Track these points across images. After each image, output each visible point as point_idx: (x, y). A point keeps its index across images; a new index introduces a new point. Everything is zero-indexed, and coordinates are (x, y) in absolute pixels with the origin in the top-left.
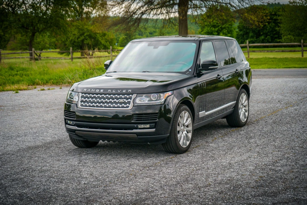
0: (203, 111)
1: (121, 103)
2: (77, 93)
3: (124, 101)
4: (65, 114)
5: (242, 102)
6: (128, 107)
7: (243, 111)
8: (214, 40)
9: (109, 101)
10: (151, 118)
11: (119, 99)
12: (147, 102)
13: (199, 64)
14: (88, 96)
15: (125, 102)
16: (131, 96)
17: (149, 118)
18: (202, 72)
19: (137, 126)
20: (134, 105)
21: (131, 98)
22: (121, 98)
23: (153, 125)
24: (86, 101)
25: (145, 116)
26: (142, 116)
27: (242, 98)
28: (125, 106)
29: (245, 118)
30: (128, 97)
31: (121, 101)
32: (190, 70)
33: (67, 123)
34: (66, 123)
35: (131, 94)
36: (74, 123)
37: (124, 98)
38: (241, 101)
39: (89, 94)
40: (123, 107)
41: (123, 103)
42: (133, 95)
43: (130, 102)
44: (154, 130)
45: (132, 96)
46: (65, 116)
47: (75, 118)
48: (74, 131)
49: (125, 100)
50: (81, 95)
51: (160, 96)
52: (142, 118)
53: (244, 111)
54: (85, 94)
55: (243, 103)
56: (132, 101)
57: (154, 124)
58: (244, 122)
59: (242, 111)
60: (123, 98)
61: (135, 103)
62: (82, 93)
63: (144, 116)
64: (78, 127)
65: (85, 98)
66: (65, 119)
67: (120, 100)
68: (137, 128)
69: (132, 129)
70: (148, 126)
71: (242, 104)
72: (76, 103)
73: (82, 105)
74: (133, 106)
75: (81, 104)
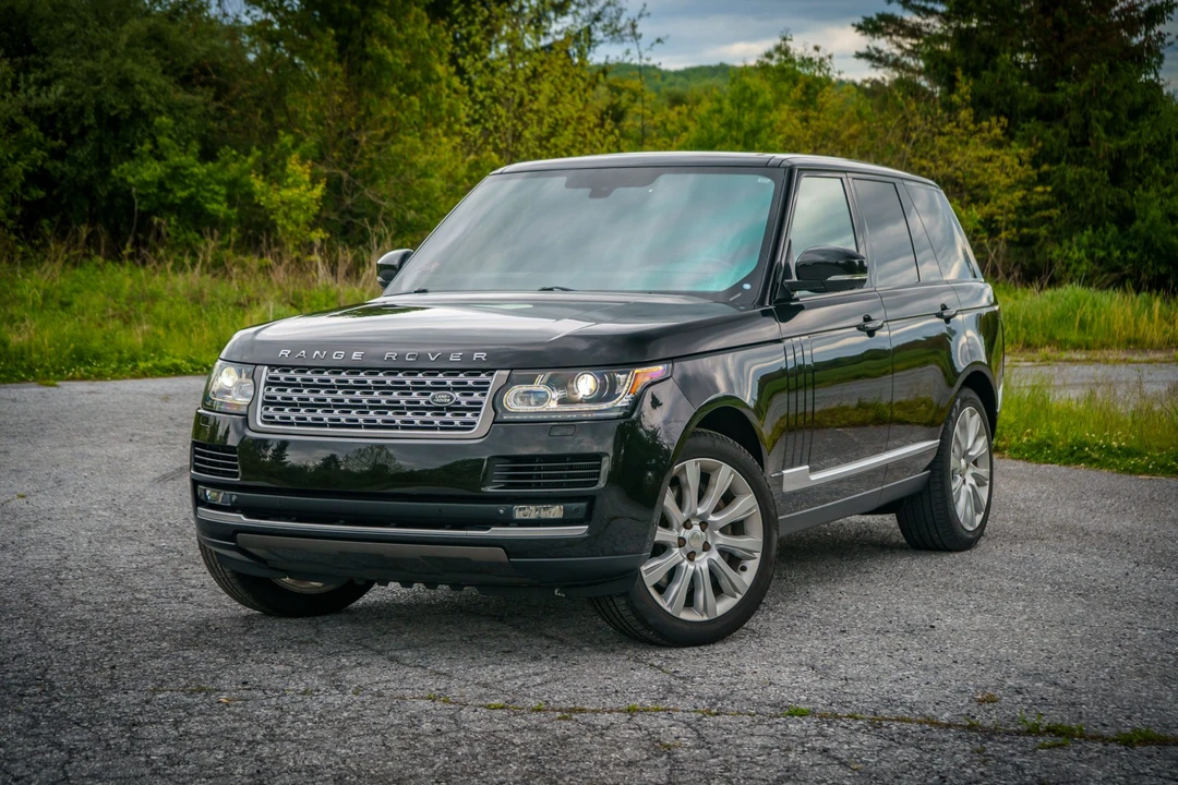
0: (800, 465)
1: (439, 410)
2: (250, 368)
3: (452, 398)
4: (197, 460)
5: (963, 445)
6: (468, 426)
7: (968, 482)
8: (848, 174)
9: (389, 402)
10: (569, 476)
11: (432, 394)
12: (553, 405)
13: (787, 265)
14: (298, 380)
15: (459, 403)
16: (483, 377)
17: (561, 477)
18: (797, 300)
19: (510, 512)
20: (498, 419)
21: (486, 389)
22: (439, 387)
23: (577, 510)
24: (287, 402)
25: (546, 469)
26: (532, 469)
27: (964, 428)
28: (457, 422)
29: (978, 511)
30: (470, 381)
31: (442, 398)
32: (747, 286)
33: (203, 498)
34: (199, 501)
35: (484, 371)
36: (231, 496)
37: (455, 389)
38: (958, 442)
39: (302, 369)
40: (448, 426)
41: (449, 409)
42: (492, 374)
43: (481, 403)
44: (580, 530)
45: (488, 379)
46: (197, 469)
47: (236, 475)
48: (231, 533)
49: (457, 395)
50: (264, 373)
51: (614, 384)
52: (530, 477)
53: (973, 483)
54: (285, 369)
55: (970, 450)
56: (486, 400)
57: (583, 505)
58: (971, 529)
59: (964, 481)
60: (448, 389)
61: (500, 411)
62: (272, 367)
63: (539, 469)
64: (248, 516)
65: (282, 386)
66: (195, 483)
67: (433, 398)
68: (508, 521)
69: (485, 523)
70: (556, 511)
71: (965, 455)
72: (244, 410)
73: (268, 419)
74: (494, 422)
75: (266, 413)
